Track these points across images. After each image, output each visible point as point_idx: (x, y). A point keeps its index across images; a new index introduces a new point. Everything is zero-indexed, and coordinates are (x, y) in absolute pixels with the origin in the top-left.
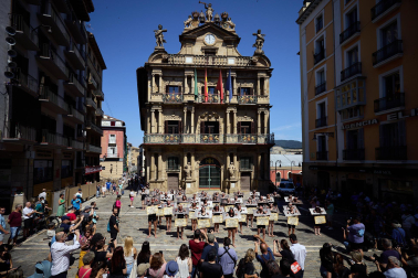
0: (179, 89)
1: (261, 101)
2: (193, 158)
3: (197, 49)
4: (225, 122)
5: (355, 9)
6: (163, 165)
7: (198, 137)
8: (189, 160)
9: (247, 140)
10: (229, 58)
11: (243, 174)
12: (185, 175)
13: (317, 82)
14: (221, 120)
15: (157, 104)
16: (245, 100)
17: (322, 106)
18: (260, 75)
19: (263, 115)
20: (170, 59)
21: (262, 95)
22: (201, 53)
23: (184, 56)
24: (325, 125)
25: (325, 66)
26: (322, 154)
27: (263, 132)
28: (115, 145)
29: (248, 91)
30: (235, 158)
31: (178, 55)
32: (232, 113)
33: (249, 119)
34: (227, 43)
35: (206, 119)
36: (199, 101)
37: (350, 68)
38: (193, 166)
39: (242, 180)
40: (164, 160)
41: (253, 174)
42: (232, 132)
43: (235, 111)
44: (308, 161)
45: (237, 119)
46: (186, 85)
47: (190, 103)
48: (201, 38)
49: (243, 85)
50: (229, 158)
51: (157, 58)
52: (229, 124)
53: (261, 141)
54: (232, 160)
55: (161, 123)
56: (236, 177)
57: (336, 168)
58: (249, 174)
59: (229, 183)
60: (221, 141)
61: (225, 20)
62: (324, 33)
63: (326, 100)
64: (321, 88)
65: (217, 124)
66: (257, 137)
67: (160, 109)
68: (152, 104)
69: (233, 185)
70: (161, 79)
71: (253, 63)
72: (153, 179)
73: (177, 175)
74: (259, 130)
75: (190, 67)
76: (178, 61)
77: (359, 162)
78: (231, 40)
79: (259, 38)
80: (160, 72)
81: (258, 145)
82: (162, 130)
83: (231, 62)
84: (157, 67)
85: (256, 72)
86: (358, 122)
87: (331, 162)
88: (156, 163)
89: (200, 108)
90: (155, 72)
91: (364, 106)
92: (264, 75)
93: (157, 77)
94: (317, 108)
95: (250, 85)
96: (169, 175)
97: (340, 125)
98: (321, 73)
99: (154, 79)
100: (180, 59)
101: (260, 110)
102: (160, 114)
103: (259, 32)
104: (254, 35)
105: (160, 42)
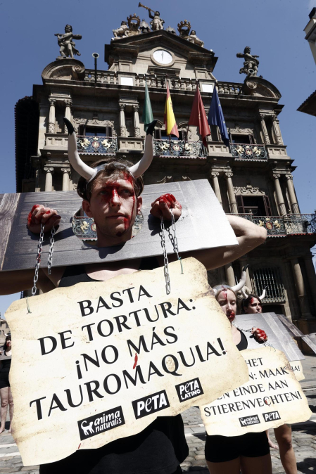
0: (107, 135)
1: (274, 155)
10: (202, 82)
15: (59, 155)
16: (243, 152)
18: (265, 112)
19: (284, 181)
21: (275, 145)
22: (147, 73)
23: (116, 75)
29: (244, 140)
31: (109, 74)
32: (222, 177)
33: (257, 193)
43: (229, 172)
46: (123, 123)
48: (146, 53)
49: (235, 132)
58: (279, 308)
66: (283, 222)
67: (65, 166)
70: (68, 110)
71: (247, 91)
75: (131, 91)
76: (105, 81)
78: (203, 59)
80: (66, 98)
83: (207, 88)
84: (62, 87)
85: (257, 106)
90: (54, 97)
92: (271, 113)
95: (246, 132)
99: (53, 109)
100: (109, 80)
101: (278, 172)
102: (66, 176)
103: (247, 50)
104: (239, 56)
105: (67, 51)
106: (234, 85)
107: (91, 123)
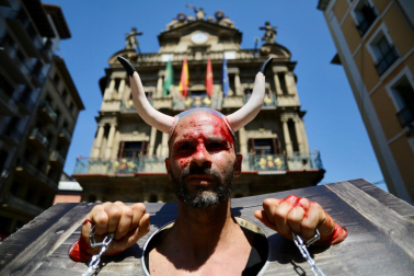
1: (284, 102)
3: (182, 47)
9: (267, 166)
10: (227, 52)
15: (109, 114)
18: (277, 69)
19: (291, 124)
20: (140, 60)
21: (285, 93)
22: (186, 51)
23: (160, 55)
31: (154, 55)
33: (268, 135)
34: (223, 39)
36: (178, 107)
45: (246, 135)
48: (187, 37)
53: (295, 166)
55: (112, 144)
61: (220, 19)
63: (405, 72)
66: (286, 159)
67: (113, 123)
70: (122, 82)
71: (264, 54)
74: (289, 148)
76: (151, 61)
80: (122, 75)
82: (111, 155)
84: (120, 69)
90: (115, 75)
92: (284, 69)
93: (118, 81)
99: (112, 83)
100: (155, 59)
101: (285, 117)
102: (112, 130)
103: (267, 24)
104: (261, 29)
105: (130, 44)
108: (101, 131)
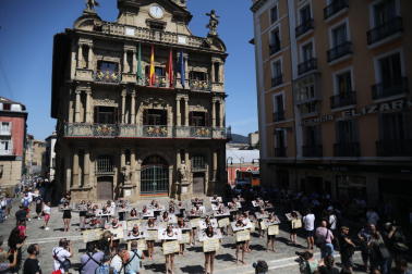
0: (115, 67)
1: (216, 89)
2: (133, 156)
3: (140, 20)
4: (174, 111)
5: (308, 7)
6: (91, 167)
7: (140, 129)
8: (128, 159)
9: (201, 134)
10: (180, 36)
11: (196, 175)
12: (122, 178)
13: (273, 74)
14: (169, 108)
15: (84, 83)
16: (197, 86)
17: (279, 99)
18: (215, 59)
19: (218, 104)
20: (105, 28)
21: (217, 82)
22: (144, 26)
23: (123, 26)
24: (283, 119)
25: (281, 58)
26: (281, 151)
27: (218, 124)
28: (9, 138)
29: (201, 76)
30: (187, 155)
31: (116, 24)
32: (182, 101)
33: (202, 109)
34: (176, 19)
35: (150, 107)
36: (142, 83)
37: (306, 62)
38: (133, 167)
39: (194, 182)
40: (92, 159)
41: (207, 174)
42: (183, 123)
43: (186, 98)
44: (265, 157)
45: (189, 109)
46: (126, 62)
47: (131, 85)
48: (145, 8)
49: (196, 69)
50: (179, 155)
51: (86, 24)
52: (179, 114)
53: (217, 135)
54: (183, 158)
55: (89, 109)
56: (188, 179)
57: (295, 166)
58: (202, 175)
59: (180, 187)
60: (170, 135)
62: (279, 25)
63: (283, 92)
64: (278, 80)
65: (164, 113)
66: (212, 130)
67: (88, 90)
68: (76, 84)
69: (184, 189)
70: (91, 51)
71: (206, 45)
72: (76, 186)
73: (110, 179)
74: (214, 122)
75: (131, 41)
76: (115, 31)
77: (318, 159)
78: (182, 17)
79: (212, 19)
80: (89, 43)
81: (213, 140)
82: (90, 119)
83: (182, 41)
84: (86, 35)
85: (210, 55)
86: (316, 117)
87: (290, 159)
88: (82, 164)
89: (144, 93)
90: (82, 41)
91: (320, 102)
92: (219, 60)
93: (86, 49)
94: (274, 101)
95: (203, 70)
96: (100, 179)
97: (298, 119)
98: (277, 64)
99: (80, 50)
100: (118, 30)
101: (215, 99)
102: (88, 97)
103: (213, 12)
104: (207, 14)
106: (199, 38)
107: (105, 59)
108: (78, 97)
